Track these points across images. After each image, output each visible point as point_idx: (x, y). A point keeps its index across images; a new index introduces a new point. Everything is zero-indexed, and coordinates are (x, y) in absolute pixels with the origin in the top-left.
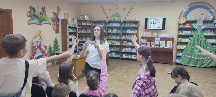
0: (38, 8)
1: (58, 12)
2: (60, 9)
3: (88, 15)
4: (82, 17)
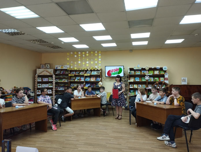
3: (48, 64)
4: (42, 66)
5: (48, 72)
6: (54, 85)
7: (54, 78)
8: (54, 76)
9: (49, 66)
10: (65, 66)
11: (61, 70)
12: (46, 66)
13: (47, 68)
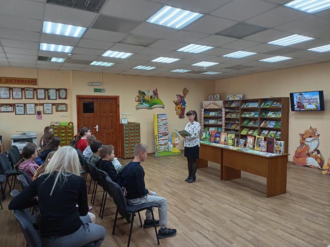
0: (149, 92)
1: (185, 94)
2: (188, 91)
3: (218, 94)
4: (211, 97)
5: (216, 105)
6: (224, 121)
7: (224, 113)
8: (223, 110)
9: (218, 96)
10: (238, 95)
11: (233, 101)
12: (215, 97)
13: (216, 100)
